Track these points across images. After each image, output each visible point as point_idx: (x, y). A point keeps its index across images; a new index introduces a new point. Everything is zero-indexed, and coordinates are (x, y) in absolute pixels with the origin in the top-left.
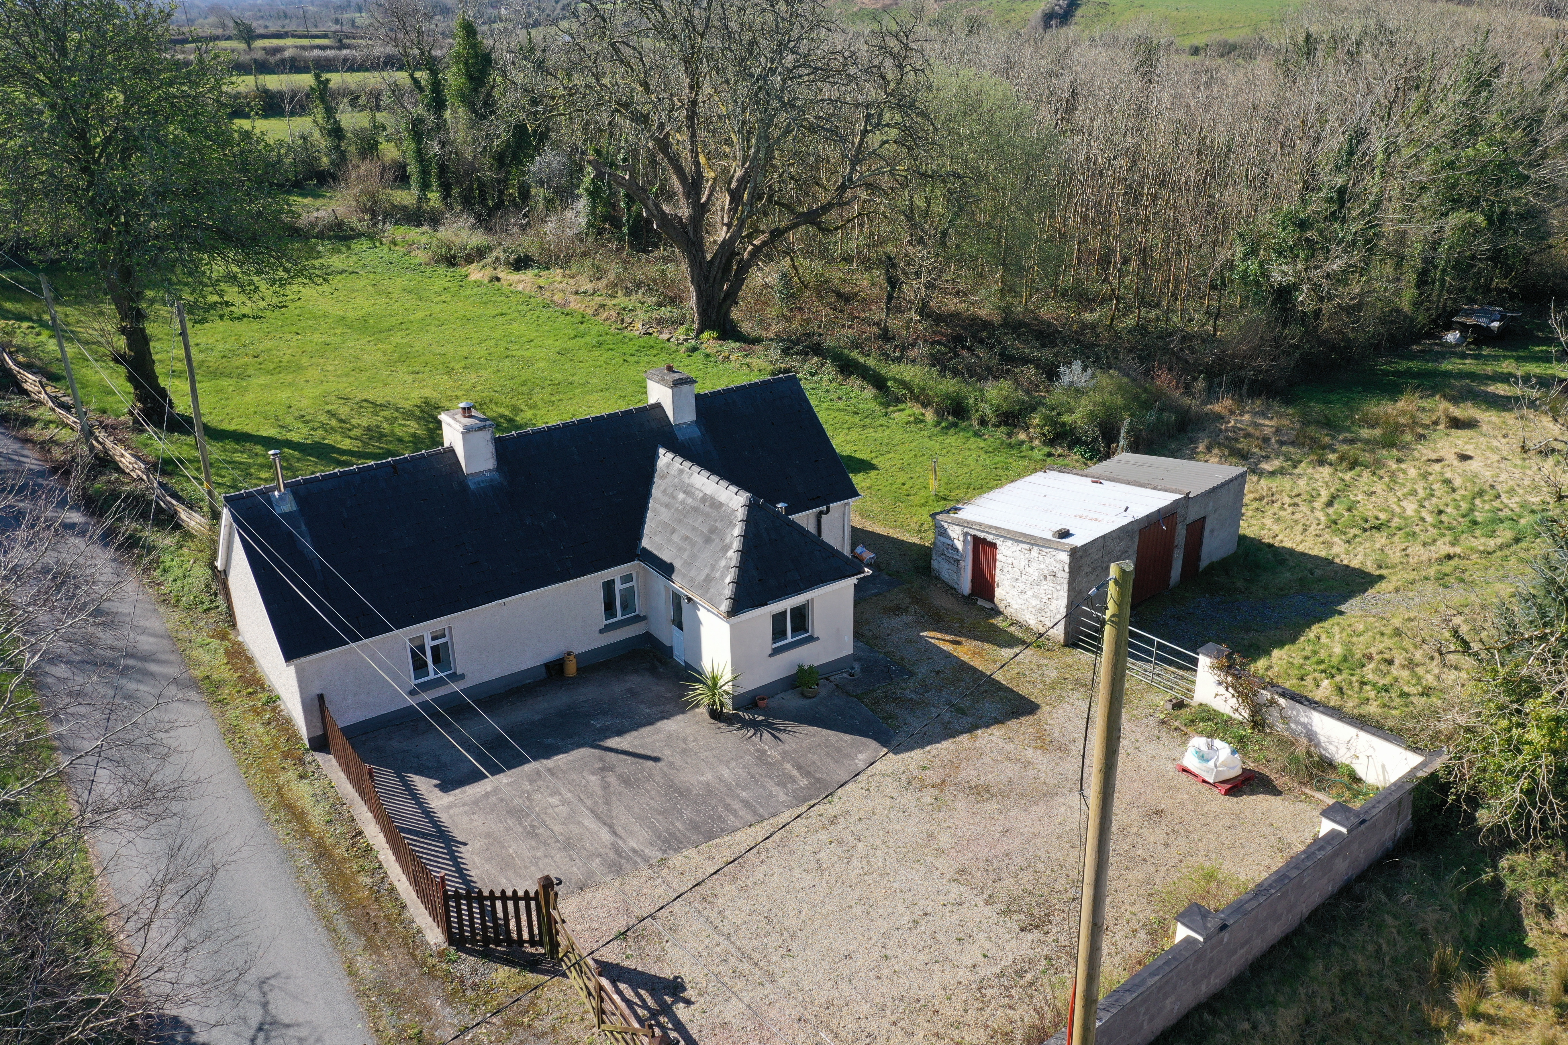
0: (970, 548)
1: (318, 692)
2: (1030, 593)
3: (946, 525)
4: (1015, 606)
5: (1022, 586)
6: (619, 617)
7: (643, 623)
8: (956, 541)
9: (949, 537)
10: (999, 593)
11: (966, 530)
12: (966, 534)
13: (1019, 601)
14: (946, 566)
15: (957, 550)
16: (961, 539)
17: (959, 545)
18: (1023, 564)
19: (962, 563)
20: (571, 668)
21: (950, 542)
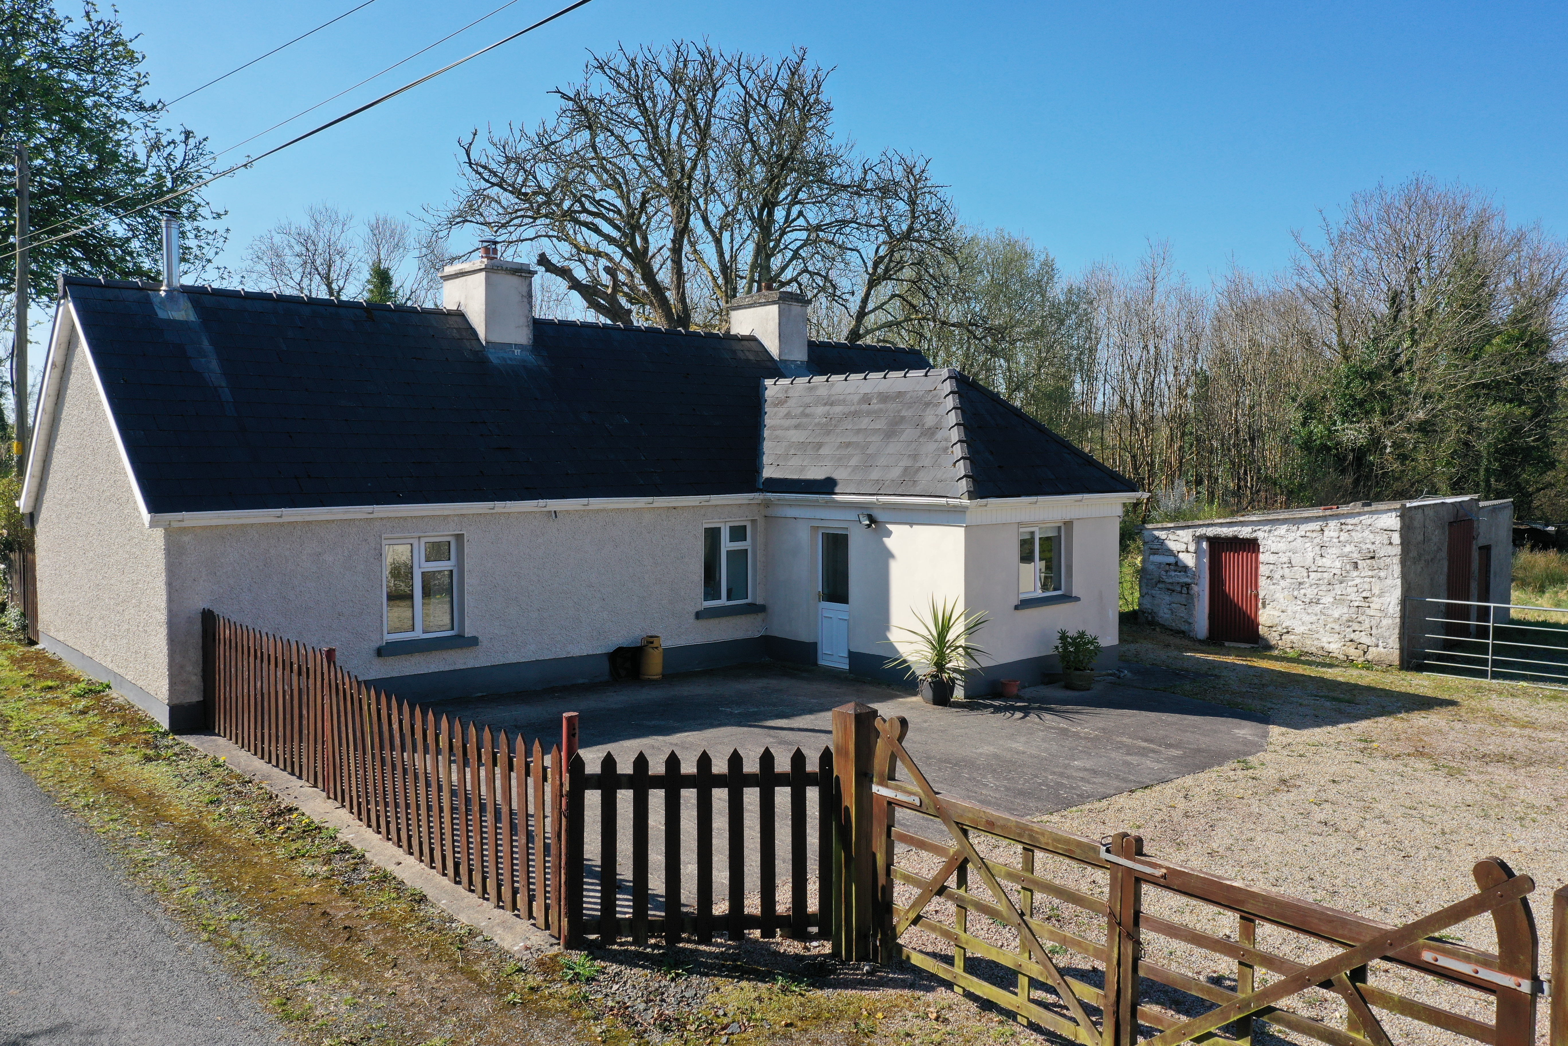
0: (1206, 560)
2: (1327, 599)
3: (1162, 535)
4: (1300, 629)
5: (1311, 593)
6: (723, 601)
7: (760, 617)
8: (1181, 555)
9: (1170, 552)
10: (1265, 617)
11: (1200, 531)
12: (1198, 539)
13: (1307, 619)
14: (1167, 598)
15: (1185, 568)
16: (1192, 548)
17: (1189, 560)
18: (1310, 555)
19: (1195, 588)
20: (655, 665)
21: (1171, 560)
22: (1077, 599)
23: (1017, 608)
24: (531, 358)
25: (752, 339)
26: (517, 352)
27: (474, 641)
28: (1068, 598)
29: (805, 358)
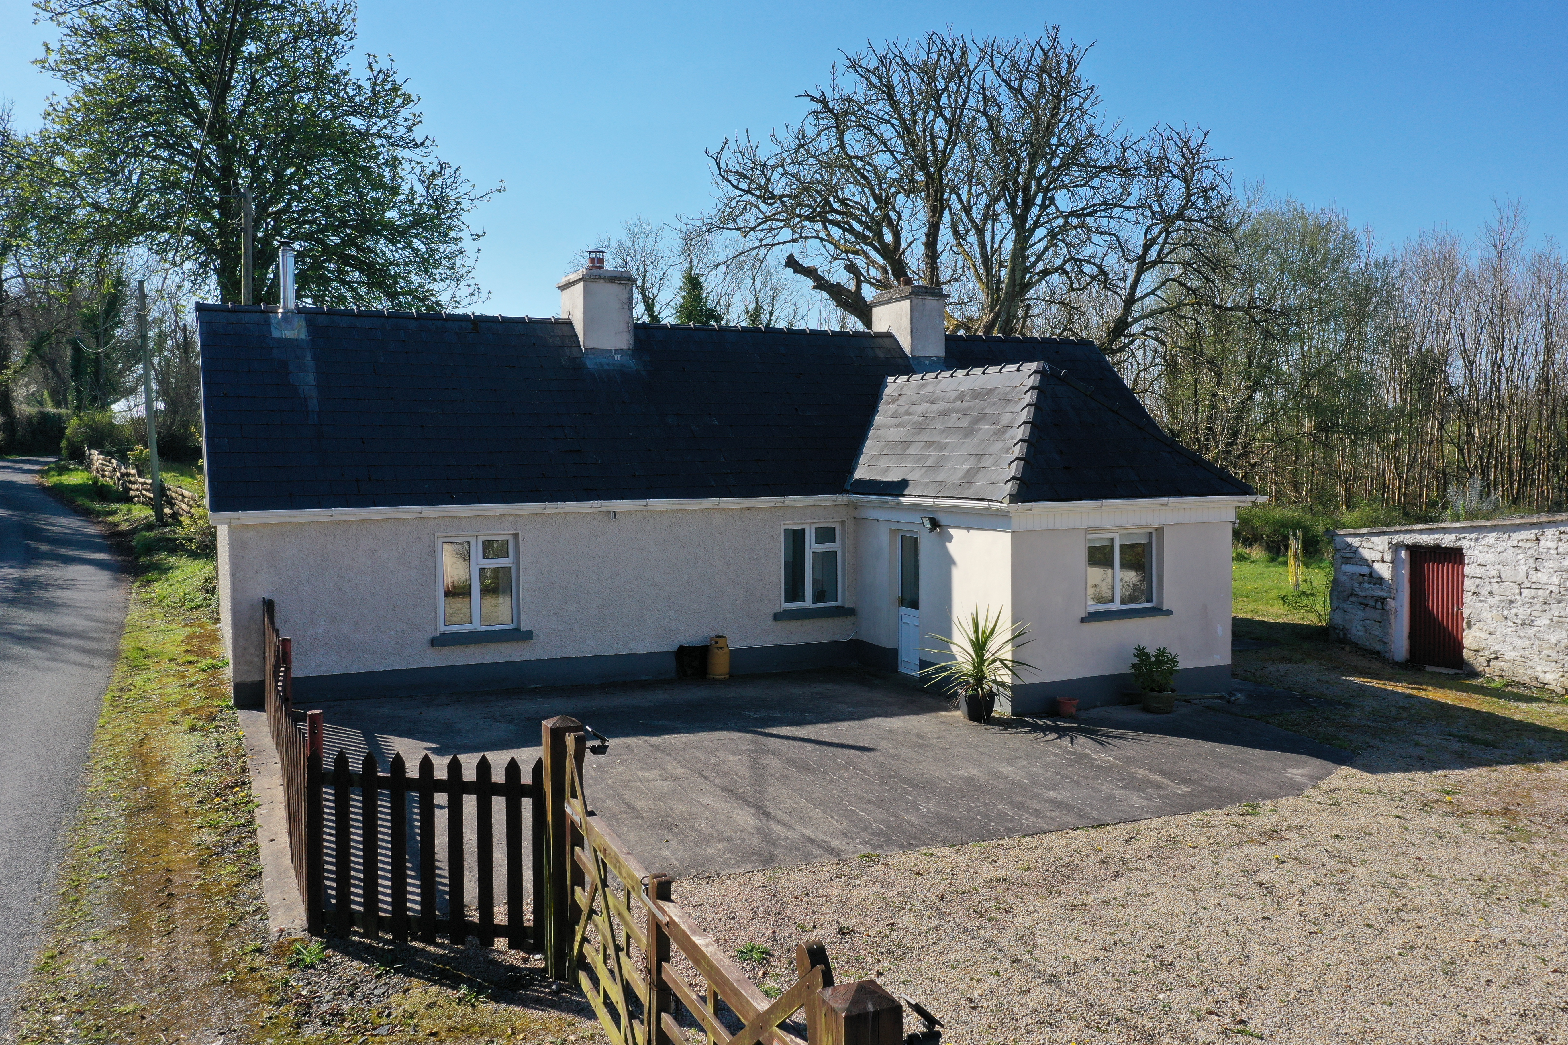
0: (1405, 572)
1: (267, 596)
2: (1543, 621)
3: (1355, 542)
4: (1510, 655)
5: (1523, 612)
6: (808, 603)
7: (849, 621)
8: (1376, 566)
9: (1364, 562)
10: (1471, 639)
11: (1397, 539)
12: (1396, 548)
13: (1518, 643)
14: (1360, 614)
15: (1380, 580)
16: (1388, 557)
17: (1384, 571)
18: (1523, 568)
19: (1391, 604)
20: (720, 665)
21: (1365, 570)
22: (1169, 613)
23: (1083, 620)
24: (630, 362)
25: (889, 336)
26: (617, 357)
27: (528, 636)
28: (1158, 611)
29: (942, 354)
